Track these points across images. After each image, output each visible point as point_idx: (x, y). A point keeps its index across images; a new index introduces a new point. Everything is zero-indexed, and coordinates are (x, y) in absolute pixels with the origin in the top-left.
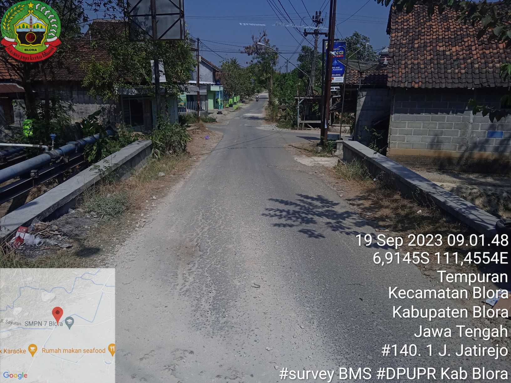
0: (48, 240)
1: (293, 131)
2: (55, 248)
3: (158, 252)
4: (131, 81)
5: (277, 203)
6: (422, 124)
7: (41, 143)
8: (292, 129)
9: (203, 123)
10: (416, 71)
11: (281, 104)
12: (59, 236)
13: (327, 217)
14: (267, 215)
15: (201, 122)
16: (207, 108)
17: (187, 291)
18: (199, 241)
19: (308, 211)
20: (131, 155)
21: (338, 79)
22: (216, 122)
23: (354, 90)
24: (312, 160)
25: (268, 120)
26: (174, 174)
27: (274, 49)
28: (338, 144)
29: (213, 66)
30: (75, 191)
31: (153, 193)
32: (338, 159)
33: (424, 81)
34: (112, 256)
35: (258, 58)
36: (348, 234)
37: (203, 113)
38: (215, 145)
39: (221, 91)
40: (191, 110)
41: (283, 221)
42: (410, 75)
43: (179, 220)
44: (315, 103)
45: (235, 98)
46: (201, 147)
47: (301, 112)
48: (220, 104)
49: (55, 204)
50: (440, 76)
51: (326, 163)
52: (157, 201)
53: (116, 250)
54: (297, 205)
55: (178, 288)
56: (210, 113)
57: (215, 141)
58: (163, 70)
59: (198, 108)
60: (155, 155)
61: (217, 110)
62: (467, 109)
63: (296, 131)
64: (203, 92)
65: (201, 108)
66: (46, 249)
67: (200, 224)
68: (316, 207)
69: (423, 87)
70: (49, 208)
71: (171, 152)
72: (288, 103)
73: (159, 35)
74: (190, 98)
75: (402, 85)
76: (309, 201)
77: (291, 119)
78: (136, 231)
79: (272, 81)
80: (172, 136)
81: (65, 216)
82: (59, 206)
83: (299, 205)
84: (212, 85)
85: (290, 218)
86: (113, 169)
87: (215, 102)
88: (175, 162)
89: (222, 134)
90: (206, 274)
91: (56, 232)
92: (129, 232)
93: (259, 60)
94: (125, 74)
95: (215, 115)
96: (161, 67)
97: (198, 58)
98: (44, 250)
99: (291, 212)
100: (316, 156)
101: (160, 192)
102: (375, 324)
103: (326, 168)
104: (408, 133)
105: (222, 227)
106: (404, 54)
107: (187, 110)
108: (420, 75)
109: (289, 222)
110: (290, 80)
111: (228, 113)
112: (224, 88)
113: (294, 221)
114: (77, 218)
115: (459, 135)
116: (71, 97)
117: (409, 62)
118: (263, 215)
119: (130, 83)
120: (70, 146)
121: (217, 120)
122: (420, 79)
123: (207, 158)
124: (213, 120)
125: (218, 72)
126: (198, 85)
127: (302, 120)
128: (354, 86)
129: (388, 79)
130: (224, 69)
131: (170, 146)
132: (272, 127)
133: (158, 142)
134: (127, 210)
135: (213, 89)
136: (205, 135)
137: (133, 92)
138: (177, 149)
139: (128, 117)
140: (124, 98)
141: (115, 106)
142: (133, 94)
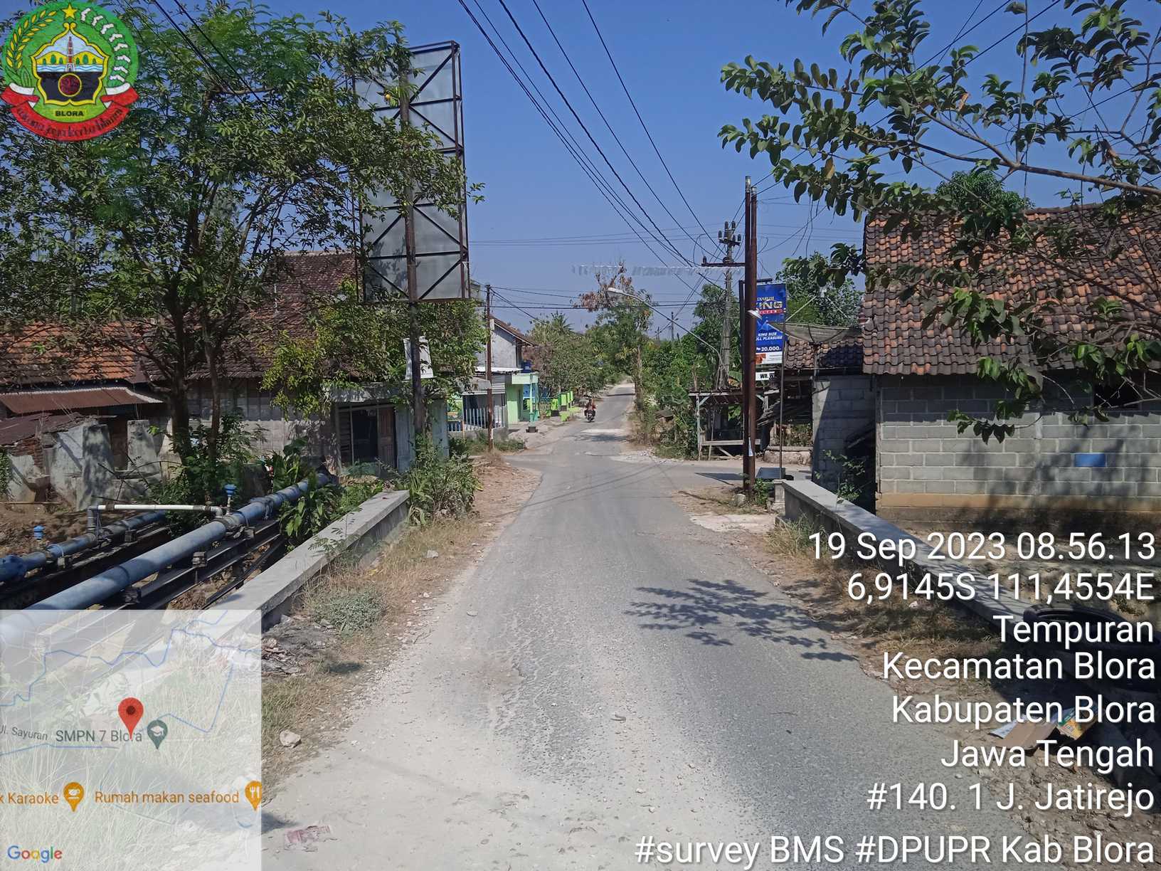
1: (689, 463)
2: (277, 673)
3: (449, 679)
4: (358, 374)
5: (652, 594)
6: (941, 444)
7: (209, 503)
8: (686, 459)
9: (500, 452)
10: (919, 343)
11: (662, 406)
13: (743, 615)
14: (633, 614)
15: (495, 450)
16: (506, 420)
17: (506, 729)
18: (517, 661)
19: (709, 606)
20: (374, 519)
21: (773, 357)
22: (525, 448)
23: (805, 379)
24: (726, 520)
25: (636, 441)
26: (455, 554)
27: (643, 296)
28: (777, 487)
29: (517, 334)
30: (292, 583)
31: (423, 587)
32: (776, 515)
33: (935, 362)
34: (372, 687)
35: (610, 315)
36: (776, 640)
37: (499, 432)
38: (527, 496)
39: (533, 384)
40: (473, 427)
41: (661, 621)
42: (907, 351)
43: (476, 631)
44: (732, 403)
45: (563, 397)
46: (498, 502)
47: (706, 423)
48: (531, 411)
50: (966, 351)
51: (753, 525)
52: (431, 601)
53: (377, 678)
54: (688, 596)
55: (492, 725)
56: (511, 431)
57: (525, 488)
58: (428, 359)
59: (489, 423)
60: (415, 518)
61: (527, 423)
62: (1027, 408)
63: (696, 463)
64: (499, 387)
65: (494, 421)
67: (515, 635)
68: (724, 599)
69: (934, 372)
71: (444, 511)
72: (677, 405)
73: (420, 292)
74: (471, 402)
75: (893, 371)
76: (712, 590)
77: (685, 438)
78: (404, 649)
79: (640, 362)
80: (445, 482)
81: (276, 628)
83: (692, 597)
84: (516, 373)
85: (674, 617)
87: (522, 407)
88: (455, 532)
89: (538, 473)
90: (535, 706)
92: (393, 651)
93: (612, 319)
94: (346, 361)
95: (523, 435)
96: (425, 355)
97: (489, 324)
99: (678, 608)
100: (734, 512)
101: (434, 585)
102: (806, 761)
103: (754, 536)
104: (917, 463)
105: (555, 639)
106: (893, 311)
107: (465, 426)
108: (926, 351)
109: (672, 622)
110: (679, 357)
111: (550, 429)
112: (541, 377)
113: (681, 622)
115: (1017, 464)
116: (235, 409)
117: (905, 326)
118: (627, 612)
119: (355, 379)
120: (254, 507)
121: (527, 445)
122: (928, 358)
123: (514, 522)
124: (519, 446)
125: (527, 344)
126: (490, 375)
127: (708, 439)
128: (806, 372)
129: (865, 359)
130: (539, 338)
131: (444, 500)
132: (644, 456)
133: (422, 494)
134: (383, 615)
135: (516, 380)
136: (505, 476)
137: (361, 396)
138: (456, 504)
139: (349, 447)
140: (340, 408)
141: (323, 423)
142: (361, 400)
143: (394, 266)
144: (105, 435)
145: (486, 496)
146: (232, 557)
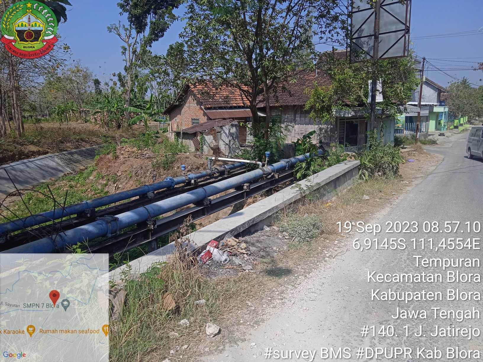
0: (234, 258)
2: (238, 268)
3: (345, 295)
4: (349, 103)
7: (257, 160)
9: (421, 145)
12: (245, 255)
15: (419, 144)
16: (428, 130)
22: (437, 144)
26: (380, 199)
29: (439, 86)
31: (353, 218)
34: (292, 290)
37: (423, 135)
38: (433, 168)
39: (445, 112)
40: (409, 132)
43: (377, 256)
45: (462, 119)
46: (416, 170)
48: (443, 126)
49: (250, 220)
53: (298, 283)
56: (430, 135)
57: (433, 164)
58: (381, 90)
59: (417, 130)
60: (363, 176)
61: (439, 131)
64: (425, 112)
65: (421, 130)
66: (229, 269)
67: (403, 266)
70: (244, 224)
71: (380, 173)
73: (380, 54)
74: (409, 120)
78: (325, 261)
80: (383, 157)
81: (259, 233)
82: (255, 223)
84: (436, 106)
86: (315, 188)
87: (438, 124)
88: (384, 185)
89: (442, 157)
91: (244, 251)
92: (318, 262)
94: (343, 97)
95: (436, 137)
96: (379, 87)
97: (422, 78)
98: (227, 268)
107: (405, 132)
111: (452, 135)
112: (450, 109)
114: (269, 236)
116: (295, 120)
119: (348, 106)
120: (282, 163)
121: (438, 142)
123: (421, 182)
124: (434, 142)
125: (444, 92)
126: (420, 106)
131: (380, 167)
133: (367, 163)
134: (321, 234)
135: (436, 110)
136: (422, 157)
137: (350, 114)
138: (387, 171)
139: (343, 138)
140: (340, 120)
141: (332, 127)
142: (350, 116)
143: (367, 43)
144: (236, 128)
145: (410, 167)
146: (267, 187)
